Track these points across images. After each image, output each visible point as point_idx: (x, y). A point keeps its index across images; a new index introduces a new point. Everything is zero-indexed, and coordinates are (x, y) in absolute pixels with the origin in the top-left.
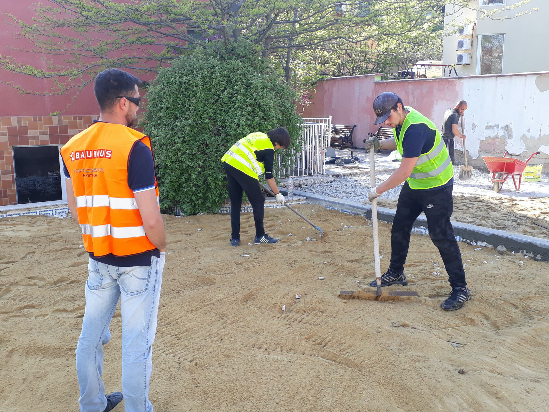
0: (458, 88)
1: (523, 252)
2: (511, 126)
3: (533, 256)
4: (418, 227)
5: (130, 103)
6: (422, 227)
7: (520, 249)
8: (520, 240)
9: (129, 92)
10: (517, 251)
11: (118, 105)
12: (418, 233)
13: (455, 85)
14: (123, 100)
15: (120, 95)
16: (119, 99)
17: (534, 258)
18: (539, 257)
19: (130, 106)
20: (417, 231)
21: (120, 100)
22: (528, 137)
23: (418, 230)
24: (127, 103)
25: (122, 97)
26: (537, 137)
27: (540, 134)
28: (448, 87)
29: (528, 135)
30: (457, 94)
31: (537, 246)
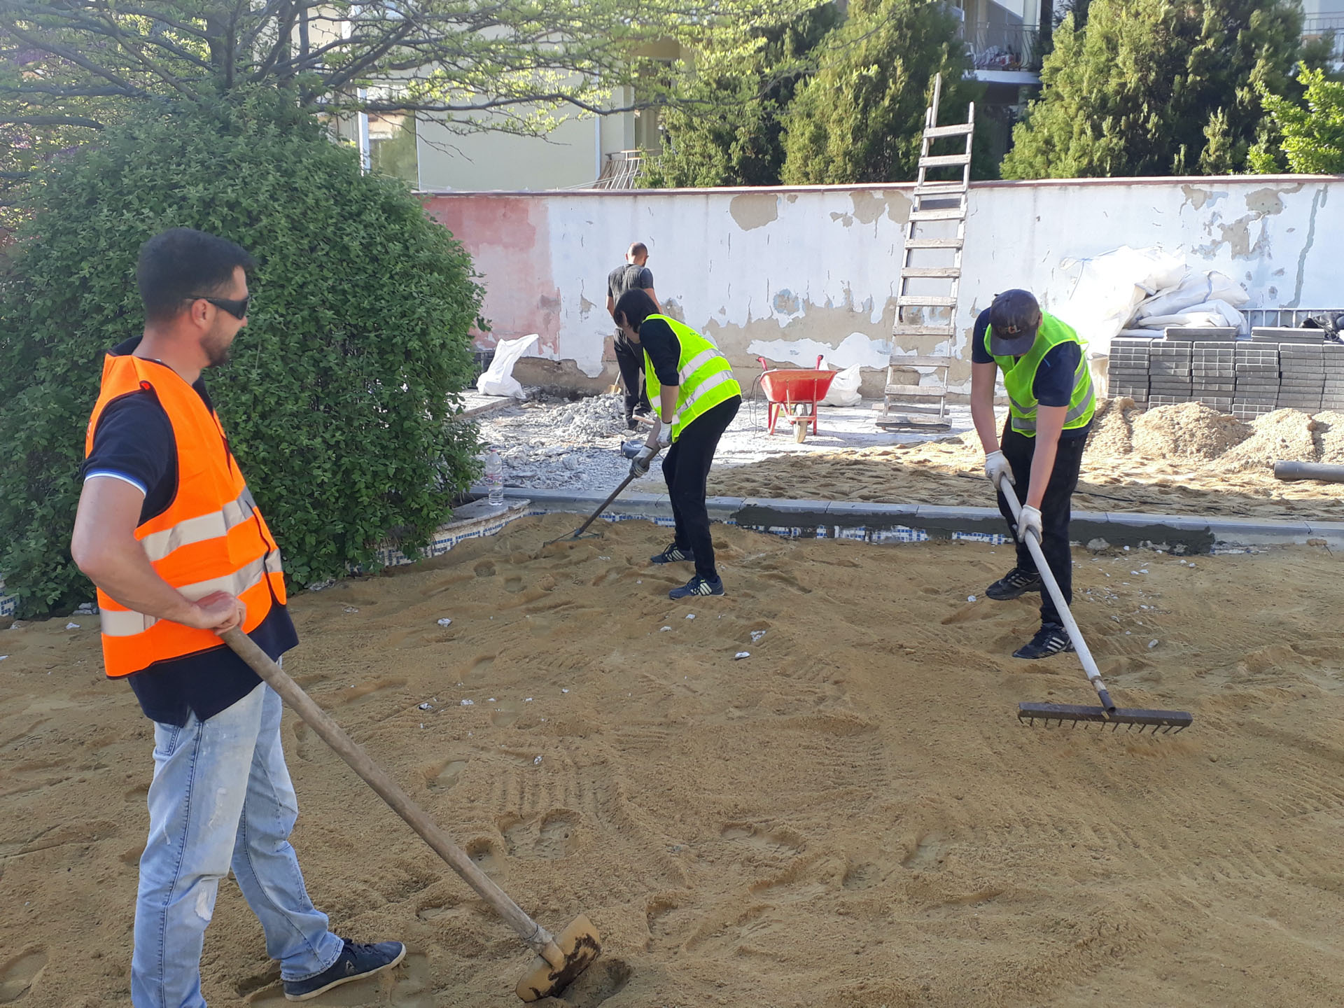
0: (532, 219)
1: (1145, 545)
2: (679, 303)
3: (1167, 548)
5: (217, 312)
7: (1140, 540)
8: (1136, 523)
9: (214, 287)
10: (1134, 544)
11: (186, 315)
12: (890, 541)
13: (526, 211)
14: (200, 305)
15: (194, 294)
16: (189, 300)
17: (1170, 552)
18: (1180, 548)
19: (216, 319)
21: (191, 305)
22: (723, 325)
24: (211, 310)
25: (197, 298)
26: (742, 324)
27: (750, 318)
28: (504, 215)
29: (722, 320)
30: (533, 229)
31: (1174, 530)
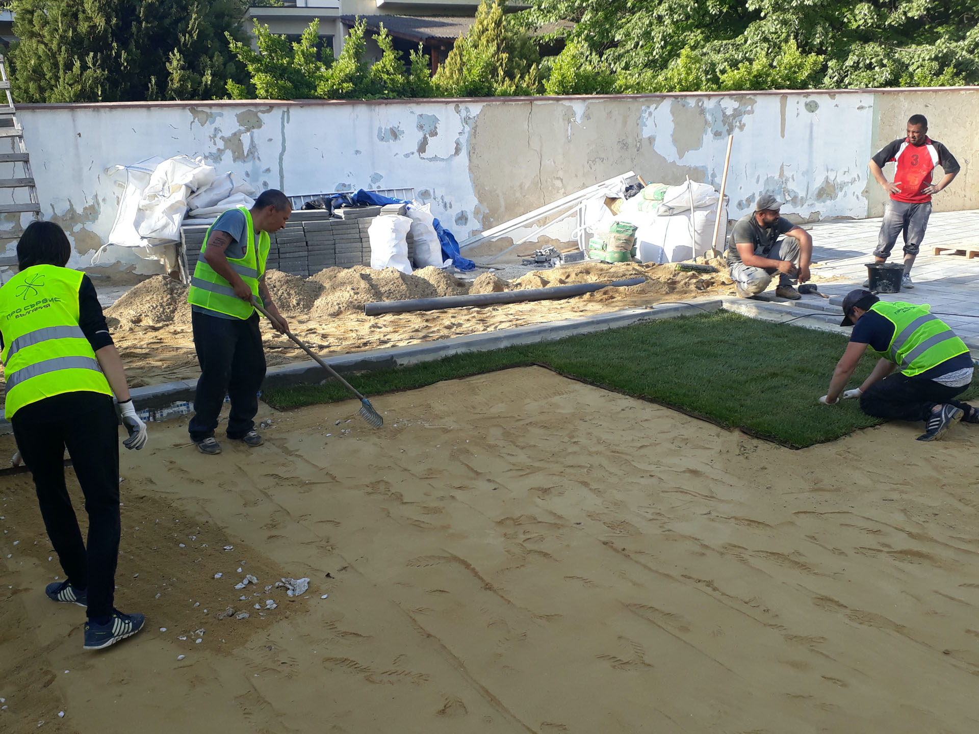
4: (168, 406)
6: (179, 403)
20: (168, 414)
23: (170, 411)
31: (373, 362)
